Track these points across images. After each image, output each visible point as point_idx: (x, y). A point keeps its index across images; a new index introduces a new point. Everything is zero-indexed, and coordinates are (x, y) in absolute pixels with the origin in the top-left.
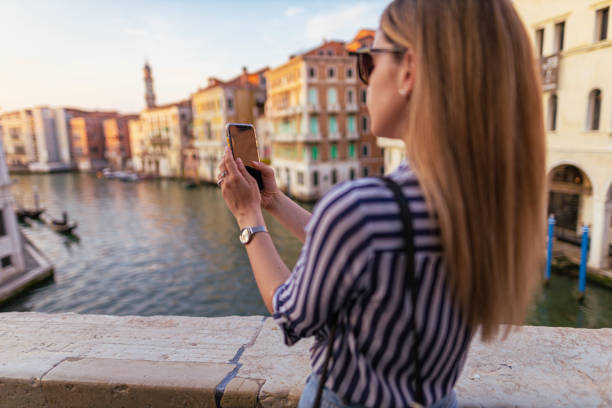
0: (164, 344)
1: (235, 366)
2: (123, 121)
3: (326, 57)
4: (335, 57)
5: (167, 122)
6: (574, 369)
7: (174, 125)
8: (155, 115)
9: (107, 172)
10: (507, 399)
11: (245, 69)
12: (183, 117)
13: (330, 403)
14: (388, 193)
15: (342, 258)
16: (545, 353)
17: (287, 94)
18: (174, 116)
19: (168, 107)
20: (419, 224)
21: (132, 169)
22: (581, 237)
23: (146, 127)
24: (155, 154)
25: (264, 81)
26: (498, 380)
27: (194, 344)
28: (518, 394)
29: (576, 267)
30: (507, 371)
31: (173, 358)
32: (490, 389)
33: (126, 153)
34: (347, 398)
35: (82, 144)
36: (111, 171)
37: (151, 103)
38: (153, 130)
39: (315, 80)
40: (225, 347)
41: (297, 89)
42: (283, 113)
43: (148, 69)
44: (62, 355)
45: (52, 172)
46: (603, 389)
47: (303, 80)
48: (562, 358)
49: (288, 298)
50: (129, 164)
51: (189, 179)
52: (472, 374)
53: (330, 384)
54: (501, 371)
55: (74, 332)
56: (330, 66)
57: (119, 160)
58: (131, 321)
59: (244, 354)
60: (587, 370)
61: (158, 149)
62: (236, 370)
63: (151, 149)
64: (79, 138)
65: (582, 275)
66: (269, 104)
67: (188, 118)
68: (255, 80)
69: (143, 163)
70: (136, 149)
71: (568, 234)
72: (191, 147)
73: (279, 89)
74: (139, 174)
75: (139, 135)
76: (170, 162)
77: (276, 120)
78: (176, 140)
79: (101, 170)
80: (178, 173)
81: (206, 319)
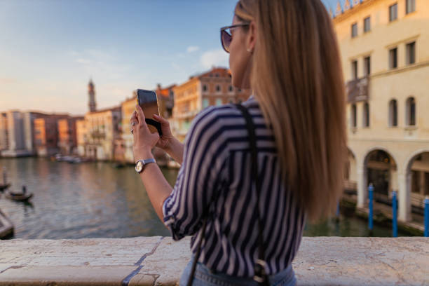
0: (87, 255)
1: (137, 267)
2: (72, 121)
3: (214, 78)
4: (220, 78)
5: (103, 121)
6: (380, 262)
7: (109, 123)
8: (95, 117)
9: (58, 157)
10: (333, 281)
11: (159, 86)
12: (115, 118)
13: (202, 273)
14: (238, 112)
15: (208, 159)
16: (360, 253)
17: (187, 103)
18: (109, 118)
19: (105, 111)
20: (259, 132)
21: (77, 155)
22: (391, 200)
23: (89, 125)
24: (94, 144)
25: (172, 94)
26: (327, 270)
27: (109, 255)
28: (340, 277)
29: (390, 221)
30: (334, 264)
31: (92, 264)
32: (321, 275)
33: (73, 142)
34: (214, 268)
35: (42, 137)
36: (62, 156)
37: (93, 108)
38: (93, 128)
39: (207, 93)
40: (132, 255)
41: (195, 99)
42: (185, 115)
43: (91, 86)
44: (9, 265)
45: (18, 157)
46: (399, 272)
47: (199, 93)
48: (372, 255)
49: (174, 203)
50: (75, 151)
51: (118, 162)
52: (309, 267)
53: (202, 259)
54: (329, 265)
55: (20, 251)
56: (217, 84)
57: (68, 148)
58: (64, 243)
59: (145, 259)
60: (389, 262)
61: (96, 140)
62: (139, 269)
63: (91, 140)
64: (39, 133)
65: (394, 226)
66: (175, 109)
67: (119, 118)
68: (166, 94)
69: (85, 150)
70: (81, 140)
71: (383, 197)
72: (120, 139)
73: (182, 99)
74: (82, 158)
75: (83, 131)
76: (104, 149)
77: (180, 120)
78: (109, 134)
79: (54, 155)
80: (110, 157)
81: (120, 239)
